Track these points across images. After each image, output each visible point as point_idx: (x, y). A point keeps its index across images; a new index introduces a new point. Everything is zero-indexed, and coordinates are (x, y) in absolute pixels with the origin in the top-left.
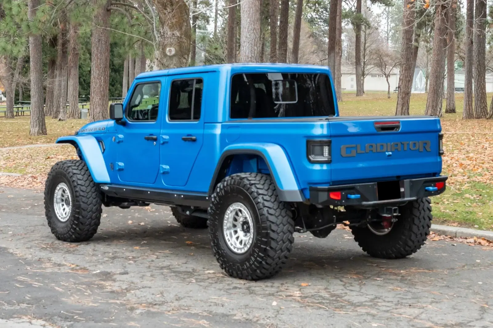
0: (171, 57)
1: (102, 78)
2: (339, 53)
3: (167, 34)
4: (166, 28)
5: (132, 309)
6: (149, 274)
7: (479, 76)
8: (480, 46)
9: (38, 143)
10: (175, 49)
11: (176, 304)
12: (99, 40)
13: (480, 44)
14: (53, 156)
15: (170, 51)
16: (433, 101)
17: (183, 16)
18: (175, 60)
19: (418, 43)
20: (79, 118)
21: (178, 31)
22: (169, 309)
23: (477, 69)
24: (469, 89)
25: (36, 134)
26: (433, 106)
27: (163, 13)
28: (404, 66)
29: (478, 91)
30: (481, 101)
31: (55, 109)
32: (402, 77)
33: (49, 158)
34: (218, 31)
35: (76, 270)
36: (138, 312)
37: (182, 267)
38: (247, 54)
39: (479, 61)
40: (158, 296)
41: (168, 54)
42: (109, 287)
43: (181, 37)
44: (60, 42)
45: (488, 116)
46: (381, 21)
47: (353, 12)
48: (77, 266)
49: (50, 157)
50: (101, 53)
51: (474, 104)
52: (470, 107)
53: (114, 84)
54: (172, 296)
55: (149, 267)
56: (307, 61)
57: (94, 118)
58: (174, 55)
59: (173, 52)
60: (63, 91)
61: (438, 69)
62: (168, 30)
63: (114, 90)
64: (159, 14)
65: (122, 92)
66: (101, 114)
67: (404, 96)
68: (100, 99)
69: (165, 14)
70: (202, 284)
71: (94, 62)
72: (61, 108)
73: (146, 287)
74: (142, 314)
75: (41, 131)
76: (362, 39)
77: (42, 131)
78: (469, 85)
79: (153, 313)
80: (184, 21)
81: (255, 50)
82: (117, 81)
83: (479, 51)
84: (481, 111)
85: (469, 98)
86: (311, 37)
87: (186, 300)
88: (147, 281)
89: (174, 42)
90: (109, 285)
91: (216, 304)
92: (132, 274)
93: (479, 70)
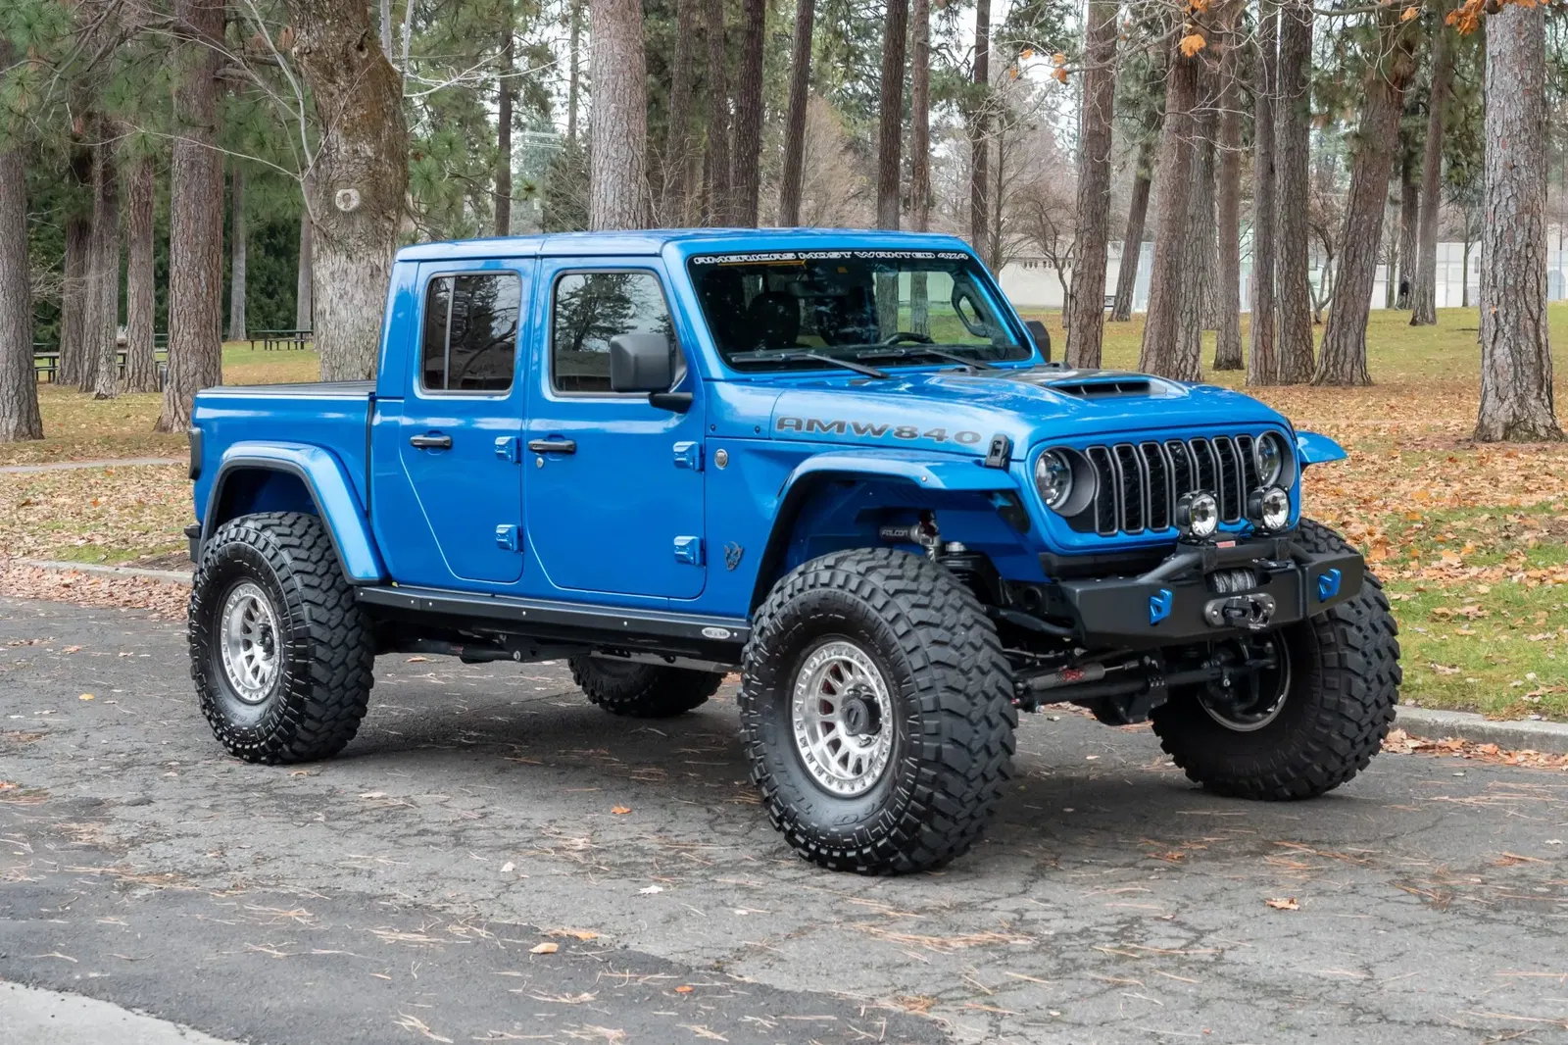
0: (349, 216)
1: (202, 273)
2: (921, 198)
3: (338, 149)
4: (335, 134)
5: (127, 887)
6: (206, 803)
7: (1289, 264)
8: (1294, 179)
9: (13, 461)
10: (361, 193)
11: (250, 872)
12: (192, 164)
13: (1293, 175)
14: (41, 497)
15: (346, 198)
16: (1161, 336)
17: (380, 101)
18: (360, 224)
19: (1150, 170)
20: (156, 390)
21: (369, 143)
22: (225, 885)
23: (1286, 243)
24: (1265, 301)
25: (11, 437)
26: (1160, 349)
27: (326, 90)
28: (1087, 235)
29: (1288, 307)
30: (1295, 334)
31: (87, 364)
32: (1079, 268)
33: (28, 503)
34: (578, 134)
35: (16, 796)
36: (140, 893)
37: (304, 784)
38: (609, 203)
39: (1289, 221)
40: (209, 855)
41: (342, 207)
42: (86, 837)
43: (377, 160)
44: (98, 167)
45: (1314, 378)
46: (1059, 104)
47: (963, 81)
48: (21, 786)
49: (33, 500)
50: (198, 203)
51: (1276, 343)
52: (1268, 353)
53: (275, 290)
54: (246, 855)
55: (215, 786)
56: (839, 222)
57: (179, 390)
58: (358, 211)
59: (355, 203)
60: (105, 311)
61: (1175, 243)
62: (342, 140)
63: (274, 308)
64: (313, 93)
65: (296, 313)
66: (199, 377)
67: (1085, 320)
68: (197, 334)
69: (332, 95)
70: (339, 824)
71: (179, 228)
72: (103, 360)
73: (187, 835)
74: (147, 899)
75: (25, 429)
76: (993, 157)
77: (30, 428)
78: (1265, 290)
79: (179, 896)
80: (385, 115)
81: (631, 192)
82: (281, 283)
83: (1290, 193)
84: (1296, 361)
85: (1264, 327)
86: (851, 152)
87: (280, 863)
88: (195, 819)
89: (359, 175)
90: (88, 832)
91: (355, 872)
92: (161, 805)
93: (1290, 246)
